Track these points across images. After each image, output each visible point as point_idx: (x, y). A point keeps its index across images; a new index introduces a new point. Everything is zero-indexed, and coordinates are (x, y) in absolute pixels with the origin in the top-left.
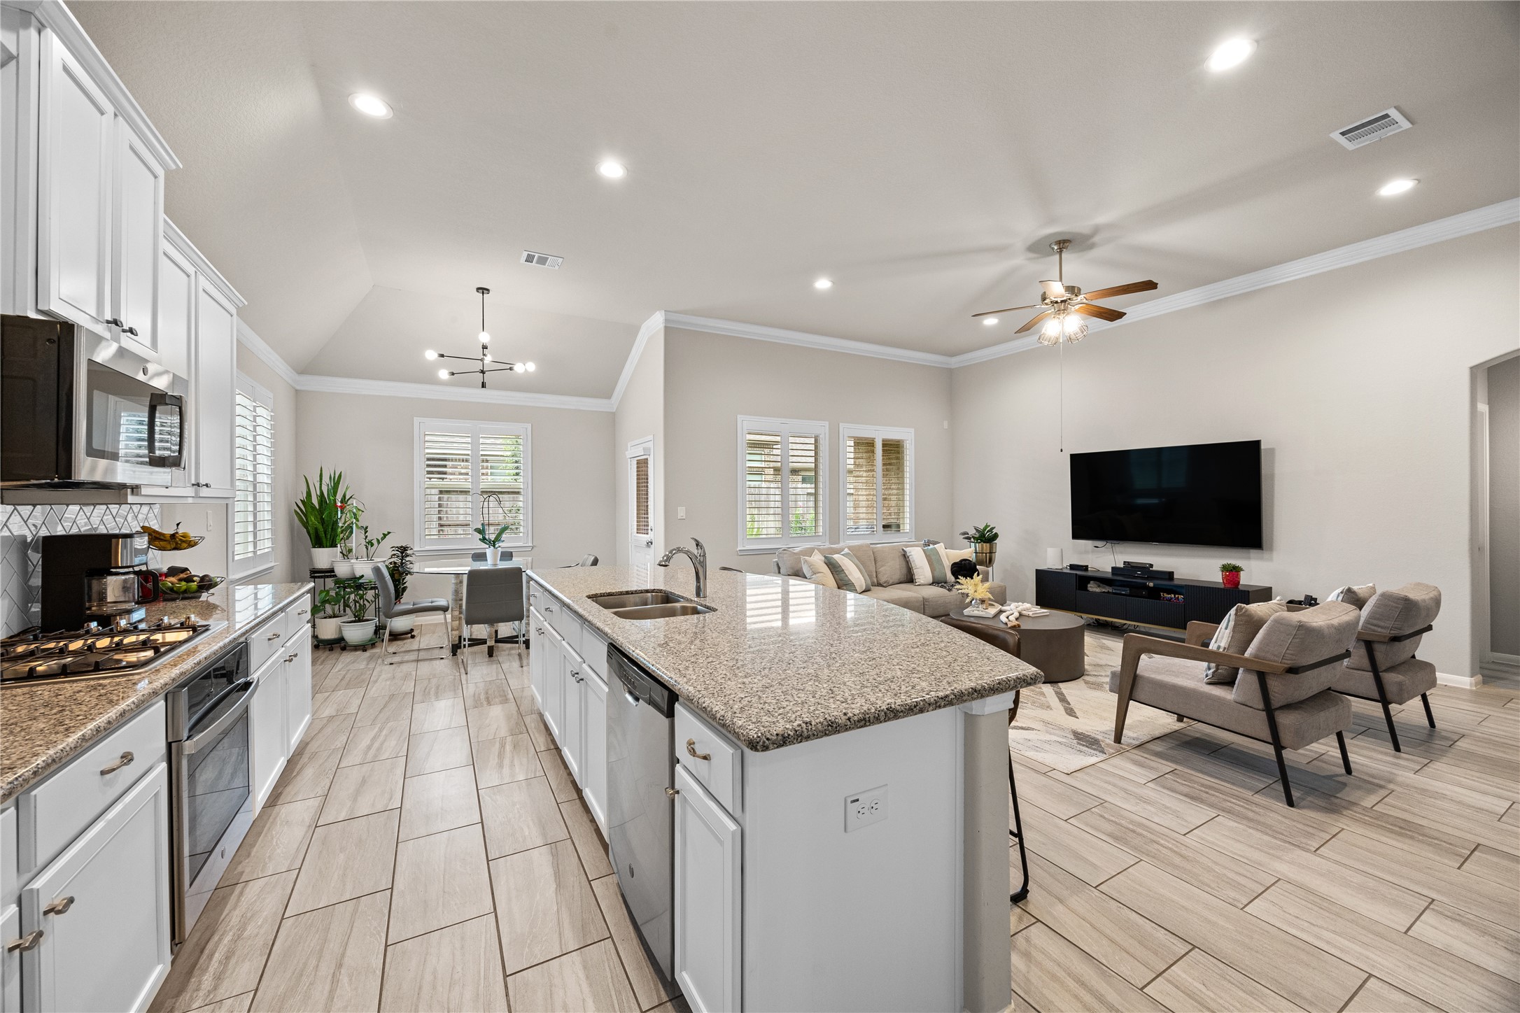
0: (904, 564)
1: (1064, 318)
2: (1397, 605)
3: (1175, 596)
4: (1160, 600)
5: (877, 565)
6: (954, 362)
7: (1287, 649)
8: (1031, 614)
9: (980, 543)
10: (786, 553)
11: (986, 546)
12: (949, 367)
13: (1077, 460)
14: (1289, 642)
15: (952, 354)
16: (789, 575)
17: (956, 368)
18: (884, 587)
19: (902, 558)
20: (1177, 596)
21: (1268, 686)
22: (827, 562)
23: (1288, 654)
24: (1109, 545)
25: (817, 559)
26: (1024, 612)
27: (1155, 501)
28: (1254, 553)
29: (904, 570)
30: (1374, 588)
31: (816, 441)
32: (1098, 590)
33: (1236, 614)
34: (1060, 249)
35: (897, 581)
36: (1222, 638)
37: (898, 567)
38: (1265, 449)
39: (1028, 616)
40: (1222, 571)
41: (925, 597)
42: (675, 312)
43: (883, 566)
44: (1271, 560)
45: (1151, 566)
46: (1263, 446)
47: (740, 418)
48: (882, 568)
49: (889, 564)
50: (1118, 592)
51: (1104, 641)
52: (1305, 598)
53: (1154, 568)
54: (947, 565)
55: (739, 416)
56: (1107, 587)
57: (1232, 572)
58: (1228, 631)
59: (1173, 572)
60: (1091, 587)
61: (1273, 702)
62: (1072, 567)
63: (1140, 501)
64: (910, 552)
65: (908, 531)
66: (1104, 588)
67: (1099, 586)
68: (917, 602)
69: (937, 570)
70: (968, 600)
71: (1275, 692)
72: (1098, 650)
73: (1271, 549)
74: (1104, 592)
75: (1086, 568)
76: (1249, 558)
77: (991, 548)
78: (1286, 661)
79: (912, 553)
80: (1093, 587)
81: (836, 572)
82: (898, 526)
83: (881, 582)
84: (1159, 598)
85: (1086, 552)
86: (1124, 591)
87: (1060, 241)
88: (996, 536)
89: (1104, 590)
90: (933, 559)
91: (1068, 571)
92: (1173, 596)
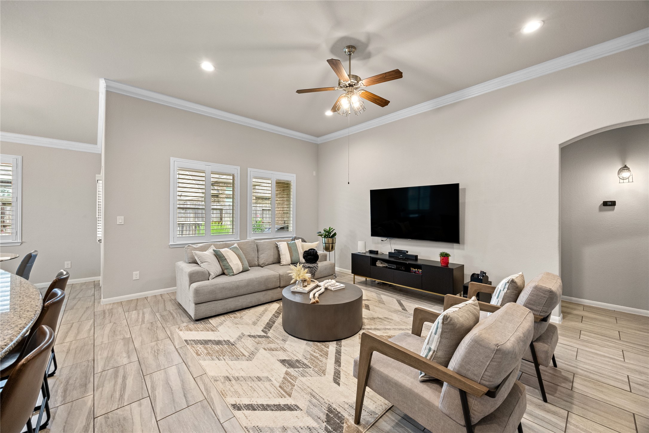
0: (276, 252)
1: (351, 96)
2: (545, 295)
3: (417, 270)
4: (410, 272)
5: (259, 253)
6: (319, 140)
7: (486, 370)
8: (332, 288)
9: (326, 238)
10: (189, 248)
11: (330, 240)
12: (316, 142)
13: (374, 193)
14: (488, 364)
15: (318, 136)
16: (190, 263)
17: (320, 144)
18: (262, 267)
19: (276, 248)
20: (418, 270)
21: (469, 403)
22: (215, 254)
23: (487, 375)
24: (388, 239)
25: (209, 253)
26: (329, 288)
27: (416, 215)
28: (455, 245)
29: (276, 256)
30: (523, 275)
31: (233, 178)
32: (381, 265)
33: (443, 323)
34: (350, 52)
35: (271, 263)
36: (433, 341)
37: (272, 254)
38: (461, 189)
39: (331, 290)
40: (440, 257)
41: (281, 274)
42: (114, 81)
43: (262, 254)
44: (463, 249)
45: (407, 252)
46: (460, 187)
47: (172, 159)
48: (262, 255)
49: (266, 252)
50: (391, 267)
51: (382, 296)
52: (481, 273)
53: (409, 253)
54: (301, 252)
55: (171, 158)
56: (386, 264)
57: (445, 256)
58: (437, 336)
59: (417, 256)
60: (378, 264)
61: (472, 419)
62: (371, 252)
63: (411, 216)
64: (279, 245)
65: (292, 231)
66: (384, 264)
67: (382, 263)
68: (275, 278)
69: (294, 256)
70: (292, 282)
71: (474, 410)
72: (377, 304)
73: (464, 244)
74: (384, 267)
75: (376, 253)
76: (453, 248)
77: (333, 241)
78: (484, 382)
79: (281, 246)
80: (379, 264)
81: (221, 260)
82: (288, 228)
83: (260, 264)
84: (409, 271)
85: (378, 243)
86: (393, 266)
87: (349, 46)
88: (335, 234)
89: (384, 265)
90: (292, 249)
91: (368, 254)
92: (416, 270)
